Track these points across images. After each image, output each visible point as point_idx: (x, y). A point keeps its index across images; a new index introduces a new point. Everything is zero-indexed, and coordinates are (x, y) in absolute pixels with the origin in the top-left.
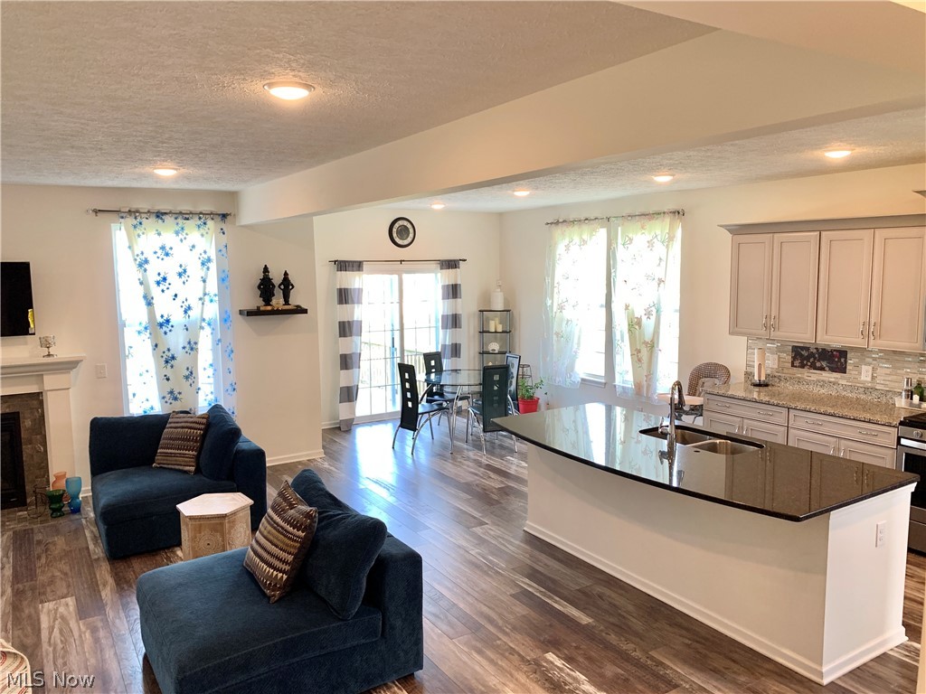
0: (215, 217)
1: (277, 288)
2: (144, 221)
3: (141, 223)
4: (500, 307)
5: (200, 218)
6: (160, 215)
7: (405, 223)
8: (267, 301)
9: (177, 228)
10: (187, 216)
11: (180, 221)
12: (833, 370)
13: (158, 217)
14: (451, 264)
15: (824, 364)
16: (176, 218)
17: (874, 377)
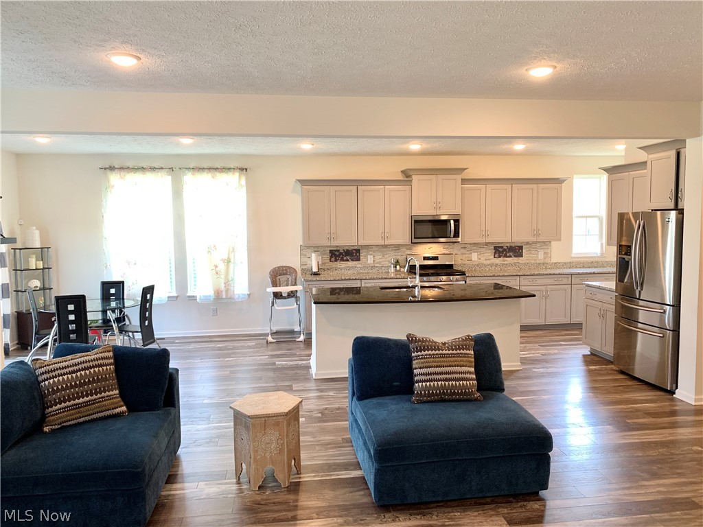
4: (38, 245)
12: (353, 260)
17: (374, 261)
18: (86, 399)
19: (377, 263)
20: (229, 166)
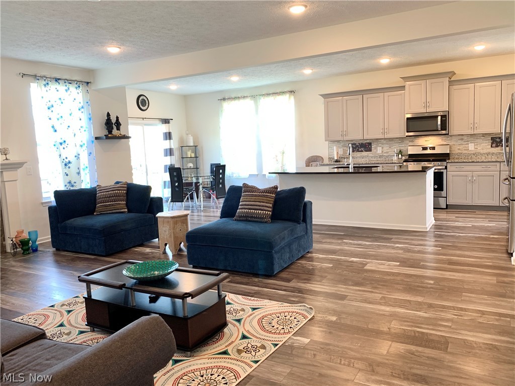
0: (83, 83)
1: (114, 125)
2: (50, 83)
3: (48, 84)
4: (192, 144)
5: (77, 83)
6: (57, 80)
7: (144, 98)
8: (110, 132)
9: (66, 88)
10: (70, 82)
11: (67, 84)
12: (366, 151)
13: (56, 81)
14: (166, 121)
15: (362, 149)
16: (65, 82)
17: (382, 151)
18: (110, 203)
19: (385, 153)
20: (284, 91)
